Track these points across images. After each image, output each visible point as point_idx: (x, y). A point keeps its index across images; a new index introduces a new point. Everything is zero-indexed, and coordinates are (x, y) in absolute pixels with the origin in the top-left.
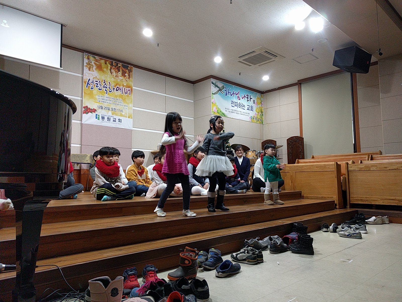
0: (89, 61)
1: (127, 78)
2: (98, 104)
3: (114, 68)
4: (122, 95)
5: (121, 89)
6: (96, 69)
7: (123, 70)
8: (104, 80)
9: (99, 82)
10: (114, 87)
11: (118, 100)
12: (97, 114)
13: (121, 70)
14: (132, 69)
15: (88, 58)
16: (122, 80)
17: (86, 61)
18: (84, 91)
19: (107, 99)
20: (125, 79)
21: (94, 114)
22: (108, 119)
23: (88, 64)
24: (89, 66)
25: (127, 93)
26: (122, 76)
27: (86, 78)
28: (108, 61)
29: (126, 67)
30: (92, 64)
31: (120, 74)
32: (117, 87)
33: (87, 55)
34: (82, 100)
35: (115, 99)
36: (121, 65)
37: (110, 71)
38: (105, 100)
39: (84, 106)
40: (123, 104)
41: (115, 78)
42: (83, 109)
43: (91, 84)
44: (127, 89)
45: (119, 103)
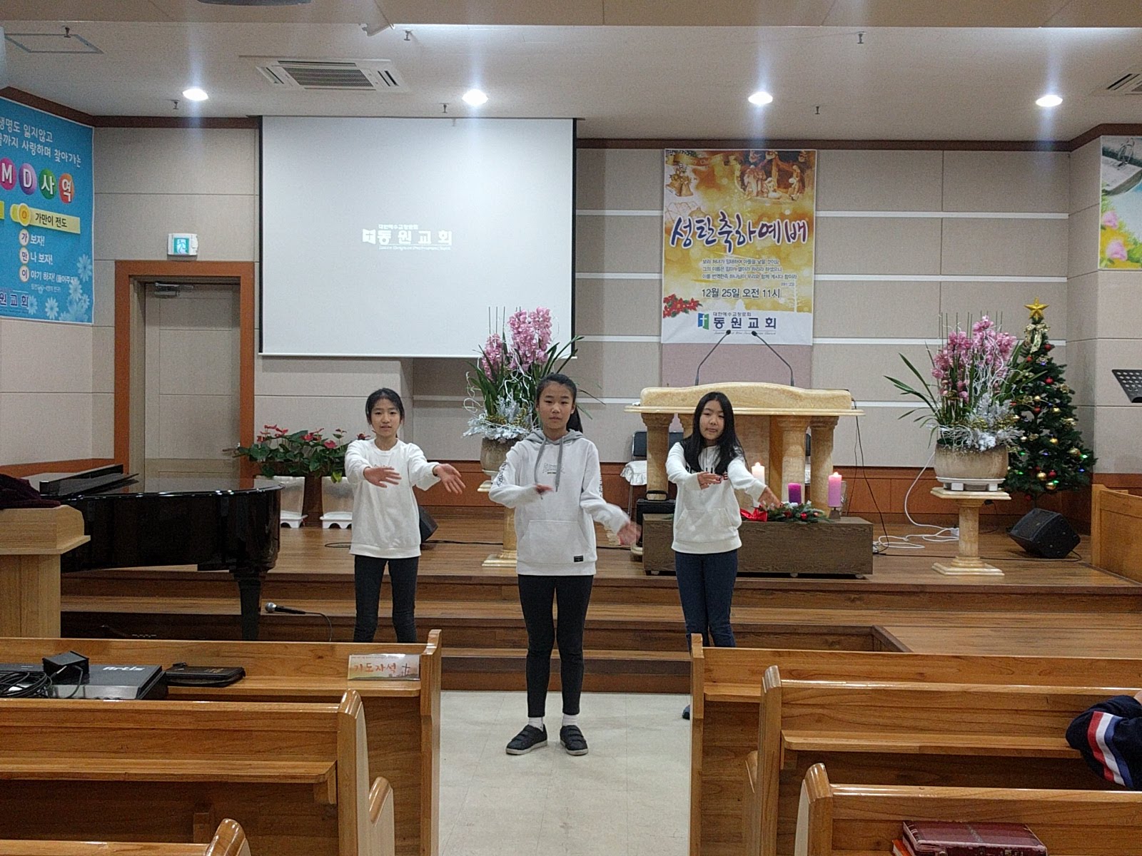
0: (677, 170)
1: (796, 190)
2: (704, 286)
3: (751, 170)
4: (777, 246)
5: (774, 229)
6: (697, 187)
7: (780, 170)
8: (722, 213)
9: (706, 221)
10: (754, 227)
11: (763, 263)
12: (701, 312)
13: (774, 171)
14: (812, 158)
15: (674, 161)
16: (777, 202)
17: (670, 170)
18: (665, 256)
19: (730, 265)
20: (787, 195)
21: (693, 315)
22: (733, 322)
23: (678, 177)
24: (677, 184)
25: (794, 238)
26: (779, 187)
27: (671, 217)
28: (733, 155)
29: (794, 158)
30: (686, 174)
31: (772, 182)
32: (763, 226)
33: (674, 154)
34: (661, 280)
35: (757, 262)
36: (774, 157)
37: (740, 183)
38: (725, 269)
39: (667, 296)
40: (780, 273)
41: (756, 200)
42: (664, 305)
43: (685, 232)
44: (794, 225)
45: (769, 273)
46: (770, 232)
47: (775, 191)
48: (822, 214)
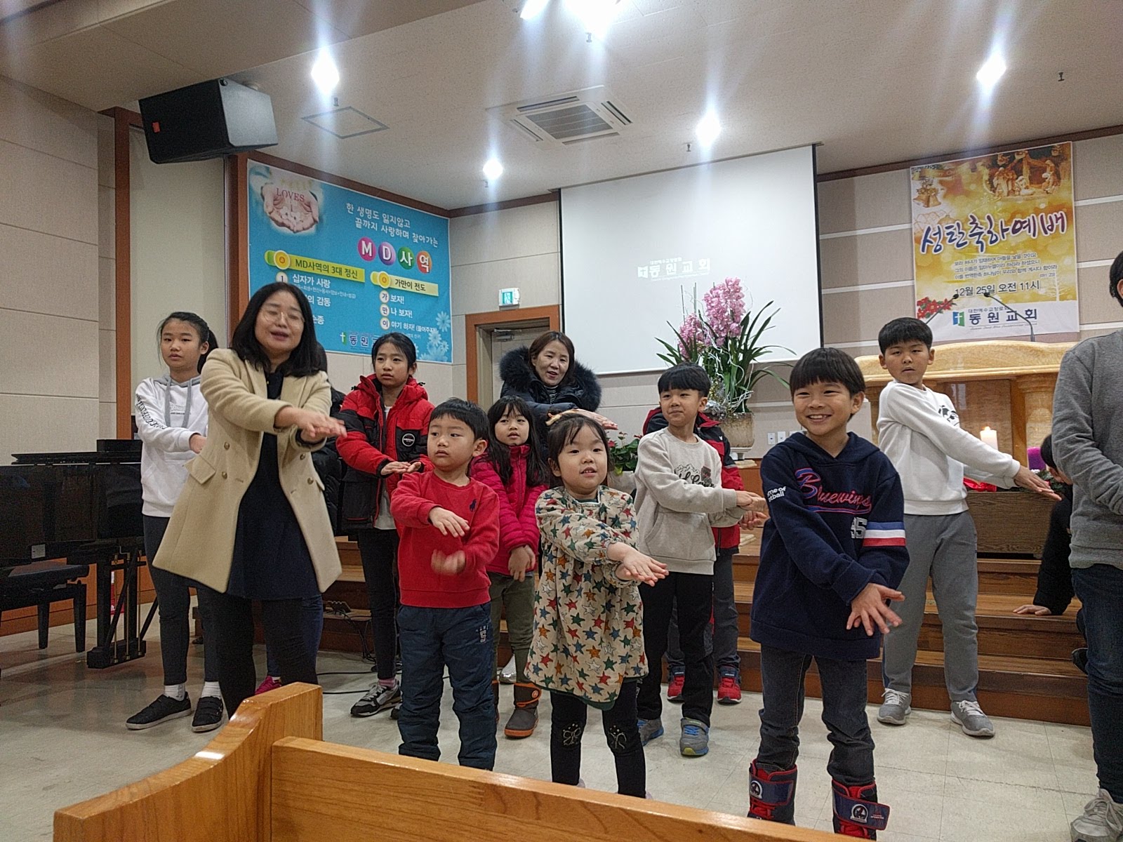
0: (924, 184)
1: (1051, 183)
2: (957, 286)
3: (1000, 172)
4: (1034, 240)
5: (1029, 225)
6: (945, 197)
7: (1032, 168)
8: (971, 216)
9: (956, 226)
10: (1006, 225)
11: (1019, 257)
12: (955, 311)
13: (1026, 169)
14: (1067, 150)
15: (920, 177)
16: (1031, 198)
17: (916, 185)
18: (916, 263)
19: (984, 264)
20: (1041, 190)
21: (948, 314)
22: (989, 317)
23: (924, 190)
24: (924, 197)
25: (1051, 230)
26: (1031, 183)
27: (919, 227)
28: (980, 161)
29: (1046, 154)
30: (933, 186)
31: (1024, 180)
32: (1017, 223)
33: (919, 170)
34: (913, 286)
35: (1012, 258)
36: (1024, 156)
37: (989, 186)
38: (978, 268)
39: (920, 300)
40: (1038, 265)
41: (1007, 200)
42: (917, 308)
43: (935, 239)
44: (1050, 217)
45: (1026, 266)
46: (1024, 228)
47: (1027, 188)
48: (1081, 203)
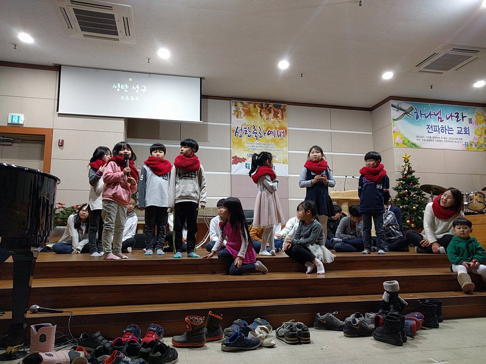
0: (236, 108)
1: (280, 118)
2: (247, 153)
3: (264, 110)
4: (275, 139)
5: (273, 132)
6: (244, 115)
7: (274, 111)
8: (253, 125)
9: (248, 128)
10: (265, 131)
11: (269, 145)
12: (247, 163)
13: (272, 111)
14: (285, 107)
15: (235, 105)
16: (274, 123)
17: (233, 108)
18: (232, 141)
19: (257, 145)
20: (277, 120)
21: (244, 164)
23: (236, 111)
24: (236, 114)
25: (280, 136)
26: (274, 117)
27: (234, 126)
28: (257, 104)
29: (279, 107)
30: (240, 110)
31: (271, 115)
32: (269, 131)
33: (235, 102)
34: (231, 151)
35: (267, 145)
36: (272, 106)
37: (260, 115)
38: (255, 147)
39: (233, 156)
40: (275, 149)
41: (266, 122)
42: (232, 160)
43: (240, 132)
44: (280, 131)
45: (272, 149)
46: (272, 134)
47: (273, 118)
48: (289, 128)
